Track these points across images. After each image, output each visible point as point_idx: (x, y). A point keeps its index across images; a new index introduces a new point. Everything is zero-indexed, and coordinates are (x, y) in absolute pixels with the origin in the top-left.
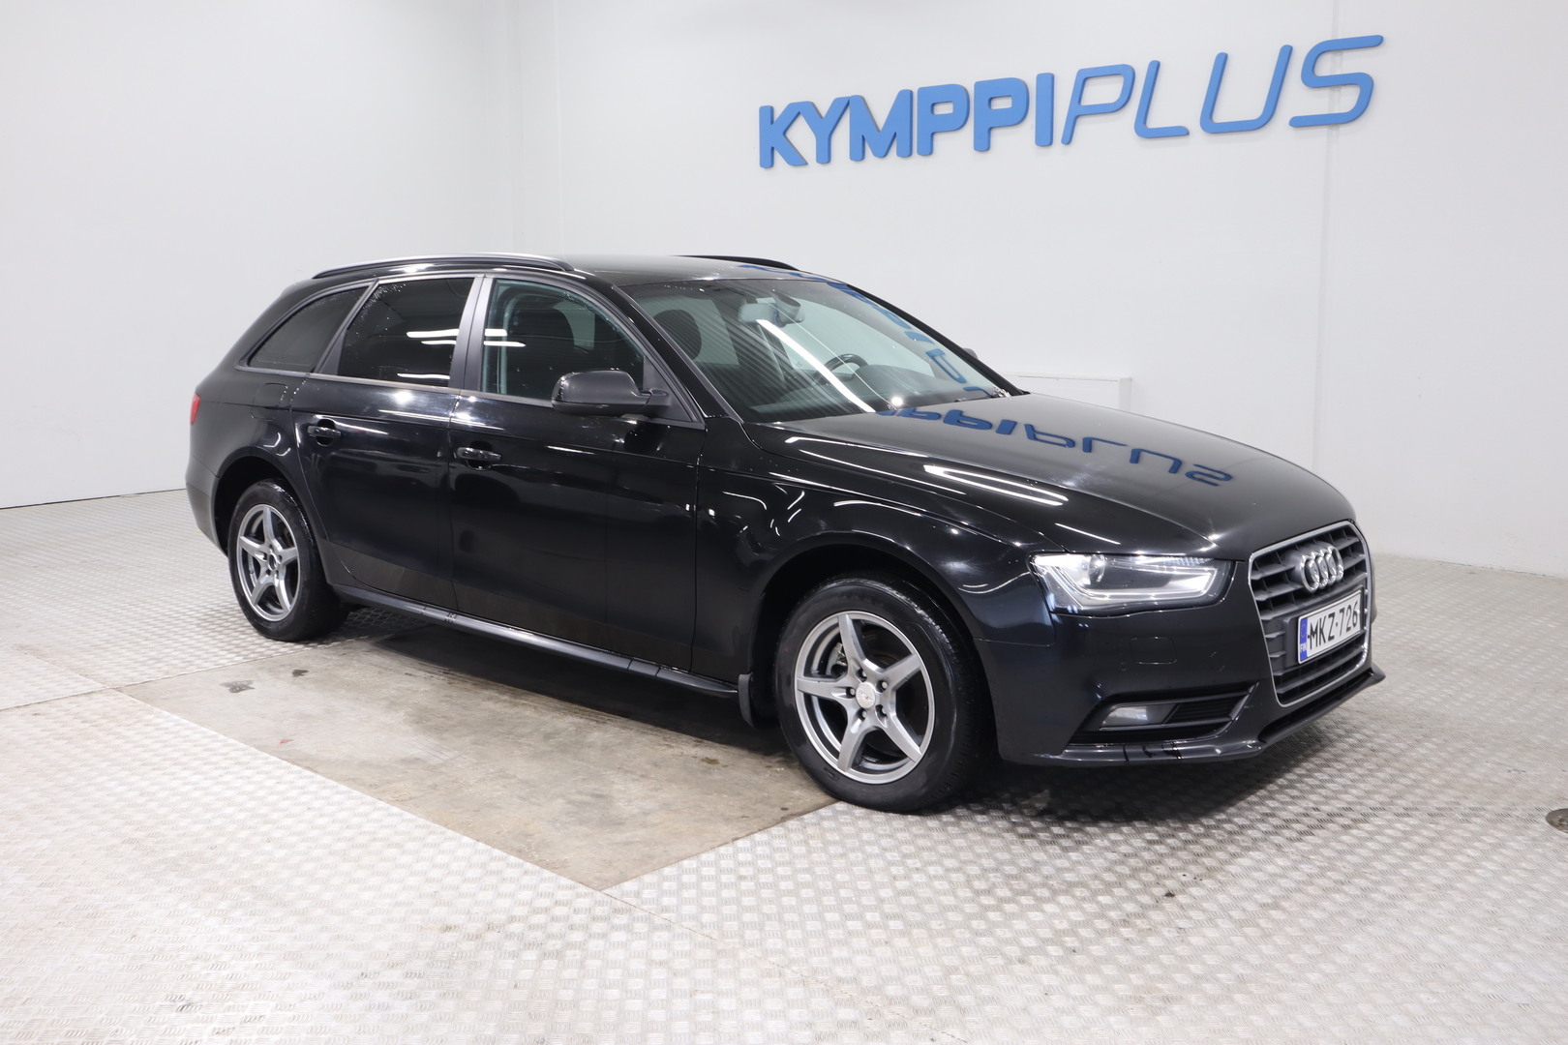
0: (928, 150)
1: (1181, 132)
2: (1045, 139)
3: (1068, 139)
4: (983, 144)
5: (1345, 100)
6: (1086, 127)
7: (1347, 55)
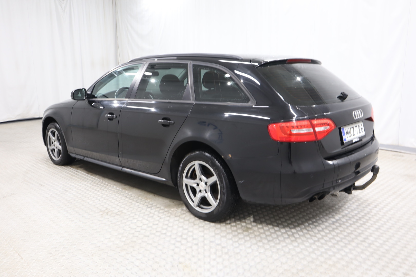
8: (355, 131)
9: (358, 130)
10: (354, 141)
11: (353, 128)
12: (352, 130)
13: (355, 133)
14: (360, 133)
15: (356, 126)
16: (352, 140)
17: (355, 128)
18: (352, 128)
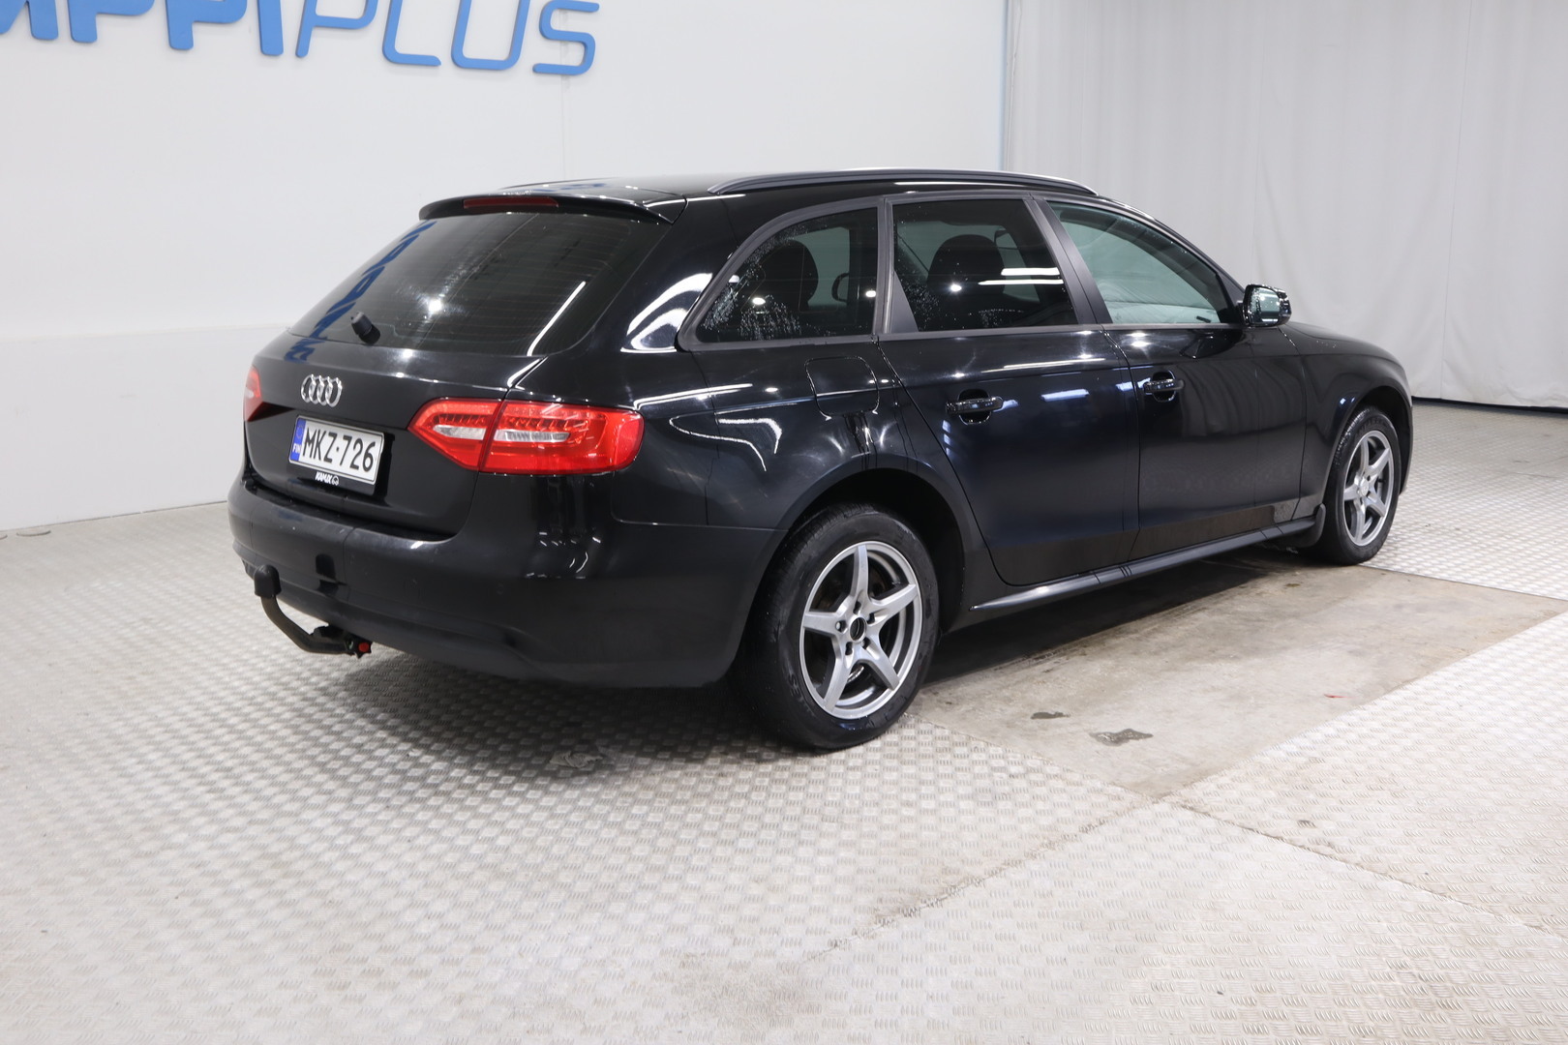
0: (84, 34)
1: (431, 62)
2: (270, 45)
3: (301, 51)
4: (180, 40)
5: (573, 55)
6: (320, 39)
7: (571, 14)
8: (338, 449)
9: (351, 453)
10: (319, 477)
11: (334, 435)
12: (327, 440)
13: (333, 455)
14: (353, 466)
15: (348, 438)
16: (315, 472)
17: (341, 442)
18: (331, 434)
